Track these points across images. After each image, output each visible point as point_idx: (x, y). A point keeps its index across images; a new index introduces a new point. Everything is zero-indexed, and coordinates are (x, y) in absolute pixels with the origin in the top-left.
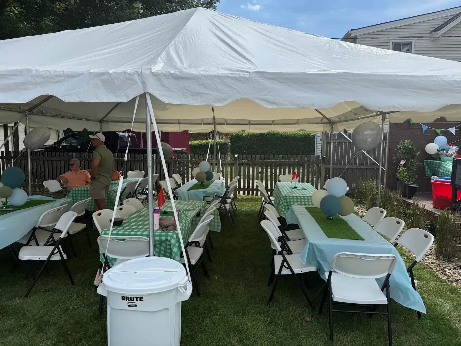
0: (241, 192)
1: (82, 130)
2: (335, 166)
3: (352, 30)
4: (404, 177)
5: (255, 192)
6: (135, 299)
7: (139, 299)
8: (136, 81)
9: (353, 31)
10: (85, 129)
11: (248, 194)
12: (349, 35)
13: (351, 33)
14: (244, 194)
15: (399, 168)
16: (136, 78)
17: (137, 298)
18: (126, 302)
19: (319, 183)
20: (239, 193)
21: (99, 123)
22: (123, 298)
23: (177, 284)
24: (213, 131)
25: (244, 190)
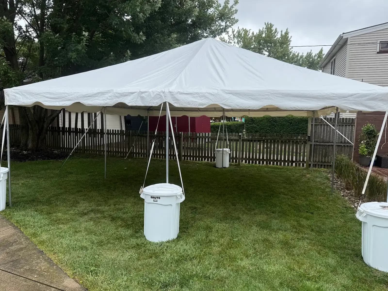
0: (244, 161)
1: (137, 115)
2: (315, 143)
3: (343, 33)
4: (364, 152)
5: (254, 161)
6: (157, 198)
7: (158, 198)
8: (162, 96)
9: (344, 35)
10: (139, 115)
11: (249, 162)
12: (341, 38)
13: (343, 36)
14: (246, 162)
15: (361, 145)
16: (162, 94)
17: (157, 197)
18: (153, 199)
19: (305, 157)
20: (242, 161)
21: (147, 111)
22: (151, 197)
23: (176, 194)
24: (223, 116)
25: (246, 159)
